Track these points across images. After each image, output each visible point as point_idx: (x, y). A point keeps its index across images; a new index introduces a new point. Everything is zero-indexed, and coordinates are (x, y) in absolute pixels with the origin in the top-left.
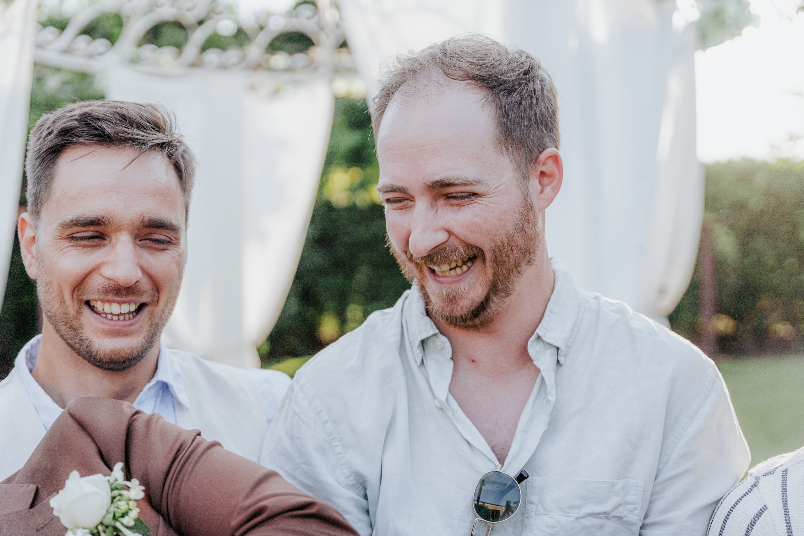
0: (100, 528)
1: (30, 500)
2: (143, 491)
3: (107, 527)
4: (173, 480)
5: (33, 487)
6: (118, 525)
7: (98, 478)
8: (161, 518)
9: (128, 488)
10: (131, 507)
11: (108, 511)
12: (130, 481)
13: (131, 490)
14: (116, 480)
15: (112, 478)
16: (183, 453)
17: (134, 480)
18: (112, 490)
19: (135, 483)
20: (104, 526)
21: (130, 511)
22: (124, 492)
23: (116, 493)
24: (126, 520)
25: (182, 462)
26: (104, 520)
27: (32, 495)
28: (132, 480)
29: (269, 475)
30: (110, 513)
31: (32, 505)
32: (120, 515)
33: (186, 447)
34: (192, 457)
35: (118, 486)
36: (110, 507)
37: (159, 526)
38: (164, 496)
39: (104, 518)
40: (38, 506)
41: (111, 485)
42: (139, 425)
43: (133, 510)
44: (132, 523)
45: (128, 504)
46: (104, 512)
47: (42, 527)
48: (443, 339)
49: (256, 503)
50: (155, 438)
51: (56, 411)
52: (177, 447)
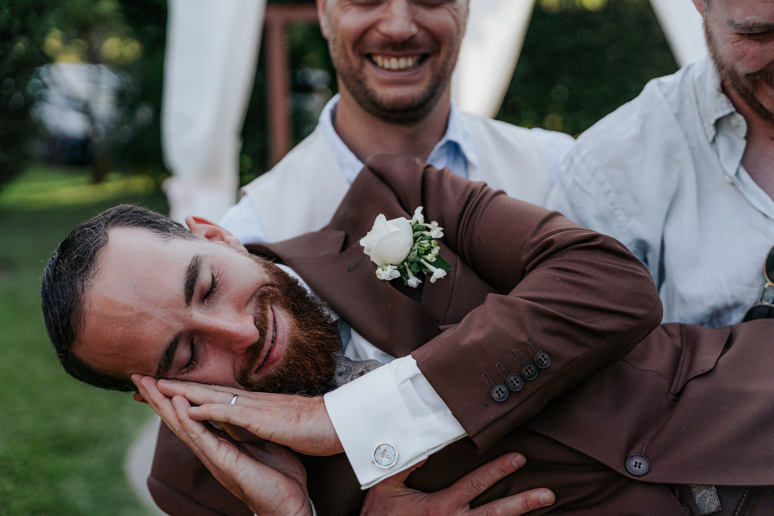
0: (406, 264)
1: (340, 245)
2: (442, 231)
3: (412, 263)
4: (466, 222)
5: (342, 233)
6: (422, 260)
7: (402, 220)
8: (458, 258)
9: (428, 230)
10: (432, 245)
11: (411, 249)
12: (430, 224)
13: (431, 231)
14: (417, 222)
15: (413, 221)
16: (473, 199)
17: (434, 222)
18: (414, 231)
19: (434, 225)
20: (409, 262)
21: (432, 249)
22: (426, 233)
23: (418, 233)
24: (429, 257)
25: (473, 207)
26: (409, 257)
27: (342, 240)
28: (432, 223)
29: (554, 215)
30: (414, 250)
31: (343, 249)
32: (423, 252)
33: (476, 193)
34: (482, 202)
35: (419, 228)
36: (414, 246)
37: (457, 264)
38: (459, 237)
39: (409, 255)
40: (348, 250)
41: (413, 227)
42: (432, 176)
43: (434, 248)
44: (434, 260)
45: (430, 242)
46: (408, 250)
47: (353, 268)
48: (740, 117)
49: (543, 239)
50: (448, 187)
51: (359, 166)
52: (468, 193)
